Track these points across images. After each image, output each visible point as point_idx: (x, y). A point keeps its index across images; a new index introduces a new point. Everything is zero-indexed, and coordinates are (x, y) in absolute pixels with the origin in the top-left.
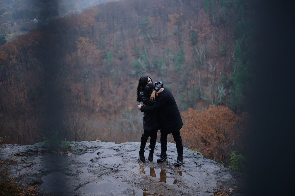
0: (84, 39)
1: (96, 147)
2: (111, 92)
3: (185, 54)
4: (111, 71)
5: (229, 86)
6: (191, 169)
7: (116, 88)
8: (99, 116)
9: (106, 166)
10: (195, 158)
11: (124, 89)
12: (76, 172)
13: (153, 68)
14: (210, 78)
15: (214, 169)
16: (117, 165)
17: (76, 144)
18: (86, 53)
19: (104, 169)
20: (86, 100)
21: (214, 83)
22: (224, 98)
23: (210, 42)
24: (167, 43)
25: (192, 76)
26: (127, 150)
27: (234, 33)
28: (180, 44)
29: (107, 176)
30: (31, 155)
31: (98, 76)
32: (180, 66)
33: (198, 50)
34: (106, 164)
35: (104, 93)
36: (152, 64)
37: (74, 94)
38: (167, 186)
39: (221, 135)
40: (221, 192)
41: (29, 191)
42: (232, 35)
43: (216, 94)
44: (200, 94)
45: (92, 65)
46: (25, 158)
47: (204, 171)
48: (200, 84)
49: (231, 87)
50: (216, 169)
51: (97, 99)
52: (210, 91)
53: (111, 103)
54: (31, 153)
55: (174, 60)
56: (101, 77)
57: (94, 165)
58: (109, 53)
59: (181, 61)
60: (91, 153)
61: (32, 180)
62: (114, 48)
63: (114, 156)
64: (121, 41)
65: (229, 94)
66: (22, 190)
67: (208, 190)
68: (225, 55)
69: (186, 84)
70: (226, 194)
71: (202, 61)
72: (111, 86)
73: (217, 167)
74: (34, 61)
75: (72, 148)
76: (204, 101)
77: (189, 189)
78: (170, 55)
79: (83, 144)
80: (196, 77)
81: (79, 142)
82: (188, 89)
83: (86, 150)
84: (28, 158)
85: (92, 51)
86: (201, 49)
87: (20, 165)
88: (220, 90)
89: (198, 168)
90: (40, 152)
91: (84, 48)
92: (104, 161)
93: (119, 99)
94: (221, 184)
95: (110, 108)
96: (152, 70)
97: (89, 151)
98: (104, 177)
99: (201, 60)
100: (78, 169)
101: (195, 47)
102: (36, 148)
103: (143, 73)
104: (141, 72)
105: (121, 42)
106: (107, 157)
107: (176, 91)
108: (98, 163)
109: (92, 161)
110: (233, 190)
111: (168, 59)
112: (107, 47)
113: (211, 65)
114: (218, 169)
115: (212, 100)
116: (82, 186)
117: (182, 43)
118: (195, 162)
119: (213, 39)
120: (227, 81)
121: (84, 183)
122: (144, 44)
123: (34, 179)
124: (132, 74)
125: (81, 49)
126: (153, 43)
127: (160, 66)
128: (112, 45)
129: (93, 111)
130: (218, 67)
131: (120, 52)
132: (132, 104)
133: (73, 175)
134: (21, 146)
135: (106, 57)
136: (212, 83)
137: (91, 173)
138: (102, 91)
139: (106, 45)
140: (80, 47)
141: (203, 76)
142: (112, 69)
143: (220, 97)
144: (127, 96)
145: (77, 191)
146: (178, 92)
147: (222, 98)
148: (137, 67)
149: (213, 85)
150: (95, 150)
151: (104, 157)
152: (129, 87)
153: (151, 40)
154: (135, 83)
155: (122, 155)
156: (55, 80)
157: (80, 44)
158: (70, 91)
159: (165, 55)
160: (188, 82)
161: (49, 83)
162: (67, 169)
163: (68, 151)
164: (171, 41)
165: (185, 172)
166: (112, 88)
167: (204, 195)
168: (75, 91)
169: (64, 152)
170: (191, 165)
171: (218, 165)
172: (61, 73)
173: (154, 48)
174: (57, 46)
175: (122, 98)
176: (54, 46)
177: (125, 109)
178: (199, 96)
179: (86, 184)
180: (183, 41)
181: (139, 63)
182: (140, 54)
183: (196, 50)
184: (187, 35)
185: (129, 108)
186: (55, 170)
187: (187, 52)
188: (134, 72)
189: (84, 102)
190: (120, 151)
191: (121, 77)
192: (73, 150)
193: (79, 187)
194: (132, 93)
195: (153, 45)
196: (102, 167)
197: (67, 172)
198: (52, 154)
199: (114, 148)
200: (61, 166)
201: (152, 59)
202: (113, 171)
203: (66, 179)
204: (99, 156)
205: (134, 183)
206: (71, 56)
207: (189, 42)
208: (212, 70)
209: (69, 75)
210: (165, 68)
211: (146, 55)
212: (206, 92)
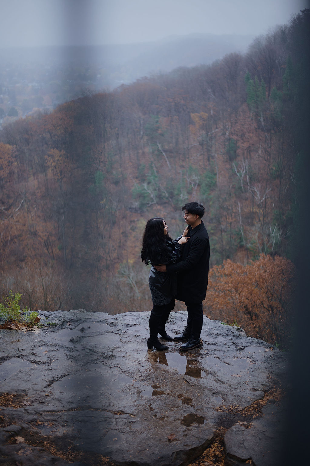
0: (58, 152)
1: (79, 320)
2: (100, 235)
3: (218, 175)
4: (101, 202)
5: (286, 225)
6: (228, 354)
7: (109, 228)
8: (81, 274)
9: (95, 349)
10: (234, 336)
11: (121, 231)
12: (47, 359)
13: (167, 198)
14: (256, 213)
15: (263, 353)
16: (111, 347)
17: (47, 316)
18: (61, 175)
19: (91, 354)
20: (62, 249)
21: (264, 220)
22: (278, 245)
23: (257, 156)
24: (188, 158)
25: (229, 209)
26: (127, 324)
27: (293, 142)
28: (209, 160)
29: (96, 365)
31: (81, 210)
32: (209, 194)
33: (238, 170)
34: (95, 346)
35: (90, 236)
36: (165, 192)
37: (42, 239)
38: (191, 380)
39: (275, 304)
40: (274, 390)
42: (292, 145)
43: (265, 239)
44: (240, 238)
45: (70, 193)
47: (248, 357)
48: (241, 223)
49: (289, 228)
50: (266, 354)
51: (78, 246)
52: (257, 234)
53: (101, 253)
55: (199, 185)
56: (85, 212)
57: (76, 348)
58: (97, 174)
59: (211, 186)
60: (71, 329)
62: (105, 166)
63: (107, 332)
64: (116, 155)
65: (287, 238)
67: (254, 386)
68: (279, 177)
69: (219, 223)
71: (244, 187)
72: (101, 226)
73: (267, 350)
75: (41, 321)
76: (247, 249)
77: (224, 385)
78: (195, 177)
79: (59, 315)
80: (234, 211)
81: (52, 313)
82: (222, 231)
83: (62, 325)
85: (70, 171)
86: (242, 168)
88: (273, 232)
89: (238, 352)
91: (57, 167)
92: (91, 342)
93: (113, 246)
94: (274, 377)
95: (99, 261)
96: (165, 200)
97: (68, 326)
98: (91, 366)
99: (242, 185)
100: (50, 354)
101: (234, 164)
103: (151, 205)
104: (148, 204)
105: (117, 157)
106: (96, 335)
108: (82, 345)
109: (72, 341)
111: (191, 184)
112: (95, 166)
113: (258, 193)
114: (270, 353)
115: (261, 248)
116: (57, 381)
117: (213, 157)
118: (234, 343)
119: (262, 151)
120: (284, 217)
121: (60, 376)
122: (152, 160)
124: (134, 207)
125: (52, 168)
126: (166, 159)
127: (178, 195)
128: (102, 162)
129: (72, 265)
130: (269, 196)
131: (114, 172)
132: (133, 254)
133: (43, 363)
135: (93, 180)
136: (260, 221)
137: (71, 360)
138: (86, 234)
139: (94, 161)
140: (51, 165)
141: (246, 211)
142: (102, 199)
143: (272, 242)
144: (126, 241)
145: (49, 389)
147: (276, 244)
148: (141, 196)
149: (262, 225)
150: (76, 324)
151: (91, 335)
152: (129, 228)
153: (164, 154)
154: (138, 220)
155: (119, 332)
156: (12, 217)
157: (52, 161)
158: (35, 234)
159: (186, 177)
160: (222, 220)
161: (3, 222)
162: (34, 354)
163: (35, 326)
164: (195, 155)
165: (219, 358)
166: (102, 229)
167: (248, 394)
168: (44, 235)
169: (29, 327)
170: (227, 348)
171: (270, 348)
172: (22, 205)
173: (169, 165)
174: (16, 163)
175: (118, 244)
176: (10, 163)
177: (122, 262)
178: (240, 242)
179: (63, 377)
180: (215, 155)
181: (144, 189)
182: (147, 175)
183: (235, 168)
184: (220, 146)
185: (129, 261)
186: (14, 356)
187: (221, 172)
188: (136, 204)
189: (58, 251)
190: (115, 326)
191: (117, 212)
192: (43, 324)
193: (52, 382)
194: (134, 237)
195: (167, 161)
196: (88, 350)
197: (33, 358)
198: (9, 331)
199: (107, 321)
200: (24, 349)
201: (165, 183)
202: (105, 358)
203: (32, 369)
204: (83, 334)
205: (138, 376)
206: (37, 179)
207: (224, 156)
208: (260, 200)
209: (34, 208)
210: (186, 197)
211: (156, 177)
212: (250, 234)
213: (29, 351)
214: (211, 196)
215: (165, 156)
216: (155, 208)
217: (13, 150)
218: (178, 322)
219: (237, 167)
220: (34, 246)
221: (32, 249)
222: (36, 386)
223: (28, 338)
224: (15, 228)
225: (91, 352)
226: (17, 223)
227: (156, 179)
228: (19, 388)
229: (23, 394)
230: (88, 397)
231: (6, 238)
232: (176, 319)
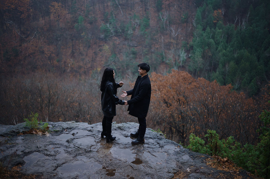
0: (57, 4)
1: (71, 128)
2: (81, 54)
3: (150, 20)
4: (82, 34)
5: (189, 50)
6: (155, 150)
7: (86, 50)
8: (70, 76)
9: (81, 147)
10: (158, 139)
11: (94, 52)
12: (54, 153)
13: (121, 33)
14: (172, 42)
16: (90, 145)
17: (53, 125)
18: (59, 17)
19: (78, 150)
20: (58, 61)
21: (176, 47)
22: (184, 62)
23: (174, 9)
24: (134, 9)
25: (156, 40)
26: (99, 131)
27: (195, 2)
28: (145, 11)
29: (81, 156)
30: (14, 136)
31: (70, 39)
32: (145, 31)
33: (162, 17)
34: (81, 144)
35: (75, 54)
36: (120, 29)
37: (47, 55)
38: (134, 166)
39: (181, 97)
40: (180, 172)
41: (13, 171)
42: (194, 3)
43: (177, 58)
44: (163, 57)
45: (64, 28)
46: (9, 139)
47: (166, 152)
48: (163, 48)
49: (191, 52)
50: (176, 150)
51: (68, 60)
52: (172, 55)
53: (81, 64)
54: (13, 134)
55: (139, 26)
56: (72, 40)
57: (70, 146)
58: (80, 18)
59: (147, 26)
60: (67, 134)
61: (15, 161)
62: (84, 13)
63: (87, 136)
64: (91, 6)
65: (189, 58)
66: (8, 171)
67: (169, 170)
68: (186, 22)
69: (151, 48)
70: (184, 174)
71: (166, 27)
72: (81, 48)
73: (176, 148)
74: (9, 23)
75: (50, 129)
76: (166, 64)
77: (153, 170)
78: (137, 21)
79: (60, 125)
80: (159, 41)
81: (56, 123)
82: (152, 53)
83: (62, 131)
84: (11, 139)
85: (64, 15)
86: (165, 16)
87: (4, 146)
88: (181, 54)
89: (160, 149)
90: (22, 133)
91: (56, 13)
92: (79, 142)
93: (88, 60)
94: (180, 164)
95: (80, 69)
96: (119, 34)
97: (65, 132)
98: (79, 157)
99: (164, 26)
100: (55, 150)
101: (160, 14)
102: (18, 129)
103: (111, 36)
104: (110, 36)
105: (92, 8)
106: (81, 138)
107: (141, 54)
108: (73, 144)
109: (68, 141)
110: (190, 170)
111: (135, 24)
112: (78, 13)
113: (174, 31)
114: (178, 149)
115: (174, 63)
116: (59, 166)
117: (148, 9)
118: (158, 143)
119: (177, 6)
120: (188, 46)
121: (61, 163)
122: (113, 10)
123: (18, 160)
124: (101, 37)
125: (54, 13)
126: (121, 9)
127: (127, 31)
128: (83, 10)
129: (64, 71)
130: (180, 33)
131: (90, 17)
132: (100, 65)
133: (51, 156)
134: (4, 126)
135: (77, 21)
136: (174, 47)
137: (67, 153)
138: (73, 53)
139: (78, 10)
140: (53, 11)
141: (166, 41)
142: (82, 33)
143: (181, 60)
144: (96, 57)
145: (55, 172)
146: (142, 55)
147: (183, 61)
148: (106, 31)
149: (175, 50)
150: (70, 131)
151: (78, 138)
152: (98, 49)
153: (119, 6)
154: (103, 45)
155: (94, 136)
156: (29, 42)
157: (53, 9)
158: (43, 52)
159: (132, 20)
160: (152, 46)
161: (24, 45)
162: (46, 150)
163: (47, 132)
164: (138, 7)
165: (149, 152)
166: (82, 50)
167: (165, 175)
168: (48, 53)
169: (43, 132)
170: (154, 146)
171: (178, 146)
172: (35, 35)
173: (122, 13)
174: (32, 10)
175: (91, 59)
176: (28, 10)
177: (94, 70)
178: (162, 59)
179: (63, 164)
180: (149, 8)
181: (107, 27)
182: (109, 19)
183: (161, 16)
184: (153, 3)
185: (98, 69)
186: (35, 151)
187: (152, 18)
188: (103, 36)
189: (56, 62)
190: (92, 132)
191: (91, 40)
192: (51, 130)
193: (57, 167)
194: (101, 55)
195: (121, 10)
196: (76, 148)
197: (46, 152)
198: (32, 135)
199: (87, 128)
200: (40, 146)
201: (120, 24)
202: (86, 152)
203: (46, 159)
204: (74, 137)
205: (105, 164)
206: (44, 19)
207: (154, 8)
208: (175, 35)
209: (42, 37)
210: (132, 32)
211: (114, 20)
212: (168, 55)
213: (44, 148)
214: (146, 32)
215: (120, 8)
216: (113, 38)
217: (30, 2)
218: (127, 129)
219: (162, 15)
220: (42, 59)
221: (41, 61)
222: (48, 170)
223: (43, 139)
224: (31, 48)
225: (79, 149)
226: (32, 46)
227: (115, 21)
228: (39, 171)
229: (41, 175)
230: (77, 176)
231: (25, 54)
232: (126, 128)
